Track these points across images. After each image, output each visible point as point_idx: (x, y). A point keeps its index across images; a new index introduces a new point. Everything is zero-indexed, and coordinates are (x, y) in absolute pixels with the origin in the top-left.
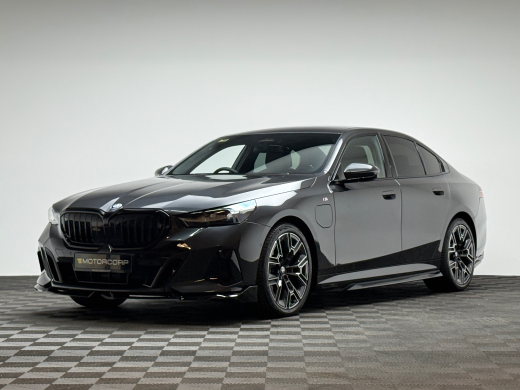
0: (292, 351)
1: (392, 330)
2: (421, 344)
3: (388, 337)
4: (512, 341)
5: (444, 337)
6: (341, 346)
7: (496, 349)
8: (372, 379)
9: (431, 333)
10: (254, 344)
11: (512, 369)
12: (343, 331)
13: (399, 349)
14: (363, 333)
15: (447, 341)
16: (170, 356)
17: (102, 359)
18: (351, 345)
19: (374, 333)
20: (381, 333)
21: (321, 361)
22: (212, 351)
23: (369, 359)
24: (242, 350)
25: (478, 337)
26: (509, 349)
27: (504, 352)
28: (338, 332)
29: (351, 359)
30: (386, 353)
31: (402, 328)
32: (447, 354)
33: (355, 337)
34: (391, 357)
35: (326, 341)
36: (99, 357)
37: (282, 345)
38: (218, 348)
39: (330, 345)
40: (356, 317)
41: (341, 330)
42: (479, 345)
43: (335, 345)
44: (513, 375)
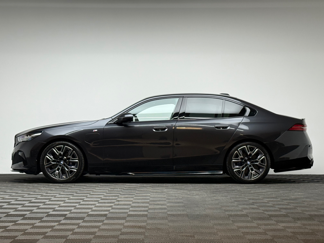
0: (121, 214)
1: (182, 203)
2: (195, 210)
3: (179, 207)
4: (246, 209)
5: (210, 206)
6: (150, 211)
7: (235, 213)
8: (159, 229)
9: (204, 204)
10: (102, 211)
11: (239, 223)
12: (155, 203)
13: (182, 213)
14: (166, 204)
15: (211, 209)
16: (51, 217)
17: (12, 219)
18: (156, 211)
19: (172, 204)
20: (176, 204)
21: (135, 220)
22: (76, 214)
23: (163, 218)
24: (93, 214)
25: (229, 206)
26: (243, 213)
27: (239, 215)
28: (152, 204)
29: (152, 218)
30: (173, 215)
31: (189, 202)
32: (207, 216)
33: (160, 206)
34: (175, 217)
35: (143, 209)
36: (11, 217)
37: (117, 211)
38: (80, 213)
39: (144, 211)
40: (167, 196)
41: (154, 203)
42: (227, 211)
43: (147, 211)
44: (237, 226)
